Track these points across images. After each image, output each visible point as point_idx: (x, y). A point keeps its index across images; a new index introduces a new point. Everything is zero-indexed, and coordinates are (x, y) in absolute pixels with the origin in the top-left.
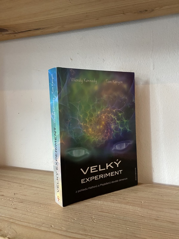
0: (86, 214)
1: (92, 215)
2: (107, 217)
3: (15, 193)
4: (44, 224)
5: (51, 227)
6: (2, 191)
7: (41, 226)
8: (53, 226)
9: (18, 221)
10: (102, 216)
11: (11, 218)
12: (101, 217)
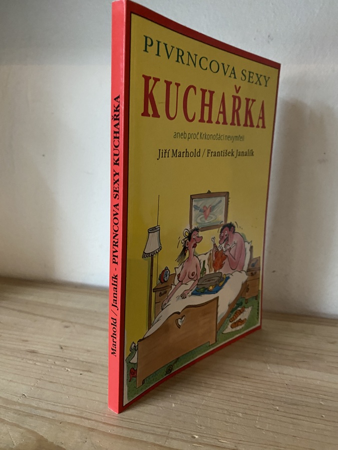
0: (255, 399)
1: (272, 402)
2: (307, 406)
3: (61, 344)
4: (171, 430)
5: (194, 440)
6: (27, 341)
7: (168, 438)
8: (197, 437)
9: (104, 425)
10: (295, 404)
11: (82, 417)
12: (295, 407)
